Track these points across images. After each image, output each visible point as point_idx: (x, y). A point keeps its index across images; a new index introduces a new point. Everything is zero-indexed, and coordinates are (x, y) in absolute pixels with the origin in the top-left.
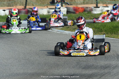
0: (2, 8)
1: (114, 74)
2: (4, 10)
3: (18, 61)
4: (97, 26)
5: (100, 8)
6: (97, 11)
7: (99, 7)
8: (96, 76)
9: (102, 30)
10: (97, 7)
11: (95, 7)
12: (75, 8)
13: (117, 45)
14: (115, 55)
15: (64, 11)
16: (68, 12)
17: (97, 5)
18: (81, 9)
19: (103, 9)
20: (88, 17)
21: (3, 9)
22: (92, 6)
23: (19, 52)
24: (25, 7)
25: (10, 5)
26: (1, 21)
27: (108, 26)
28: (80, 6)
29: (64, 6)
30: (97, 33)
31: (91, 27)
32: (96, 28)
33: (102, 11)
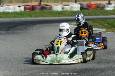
0: (17, 4)
2: (20, 7)
4: (110, 22)
5: (113, 5)
6: (109, 8)
7: (111, 4)
8: (109, 70)
9: (114, 25)
10: (110, 4)
11: (107, 4)
12: (89, 5)
15: (78, 8)
16: (82, 8)
17: (109, 2)
18: (94, 5)
20: (101, 14)
21: (18, 5)
22: (105, 3)
23: (34, 47)
24: (40, 3)
25: (25, 1)
26: (17, 17)
28: (93, 3)
29: (78, 3)
30: (109, 29)
31: (104, 23)
32: (108, 24)
33: (114, 7)
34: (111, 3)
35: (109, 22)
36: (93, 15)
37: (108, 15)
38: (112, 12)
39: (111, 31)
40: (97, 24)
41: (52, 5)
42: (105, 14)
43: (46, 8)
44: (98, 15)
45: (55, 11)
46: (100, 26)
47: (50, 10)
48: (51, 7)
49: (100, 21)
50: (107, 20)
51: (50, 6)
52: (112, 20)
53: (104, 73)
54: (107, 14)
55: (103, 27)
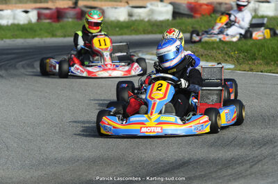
0: (20, 5)
2: (26, 12)
3: (58, 130)
4: (245, 48)
8: (242, 163)
9: (255, 55)
12: (192, 5)
15: (167, 12)
16: (176, 14)
18: (205, 6)
19: (257, 6)
21: (22, 8)
24: (76, 3)
26: (20, 37)
27: (270, 46)
30: (243, 63)
31: (229, 50)
32: (241, 51)
33: (255, 10)
35: (242, 47)
39: (247, 68)
40: (214, 53)
41: (104, 8)
45: (112, 22)
46: (220, 58)
49: (220, 44)
51: (100, 9)
52: (250, 42)
53: (230, 171)
55: (228, 59)
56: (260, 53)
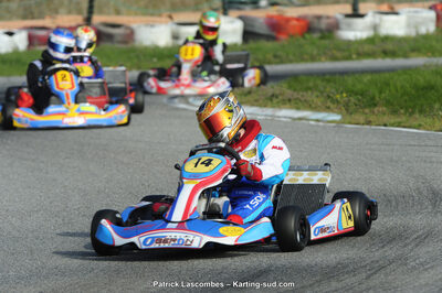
1: (422, 264)
2: (10, 33)
4: (359, 87)
5: (369, 19)
6: (354, 30)
7: (362, 16)
8: (354, 272)
9: (373, 98)
10: (356, 14)
11: (348, 16)
12: (274, 20)
13: (432, 154)
14: (425, 193)
15: (234, 32)
16: (248, 35)
17: (355, 8)
18: (295, 23)
19: (377, 21)
20: (325, 54)
21: (4, 27)
22: (337, 11)
24: (89, 20)
25: (32, 13)
27: (399, 84)
28: (292, 12)
29: (234, 13)
30: (356, 111)
31: (333, 91)
32: (351, 92)
33: (375, 27)
34: (361, 11)
35: (354, 85)
36: (291, 62)
37: (348, 58)
38: (367, 48)
40: (310, 96)
41: (134, 26)
42: (338, 54)
43: (110, 37)
44: (313, 59)
45: (146, 48)
46: (319, 103)
47: (125, 42)
48: (128, 31)
49: (319, 82)
50: (346, 77)
51: (128, 28)
52: (366, 79)
53: (334, 284)
54: (346, 54)
55: (332, 106)
56: (383, 95)
